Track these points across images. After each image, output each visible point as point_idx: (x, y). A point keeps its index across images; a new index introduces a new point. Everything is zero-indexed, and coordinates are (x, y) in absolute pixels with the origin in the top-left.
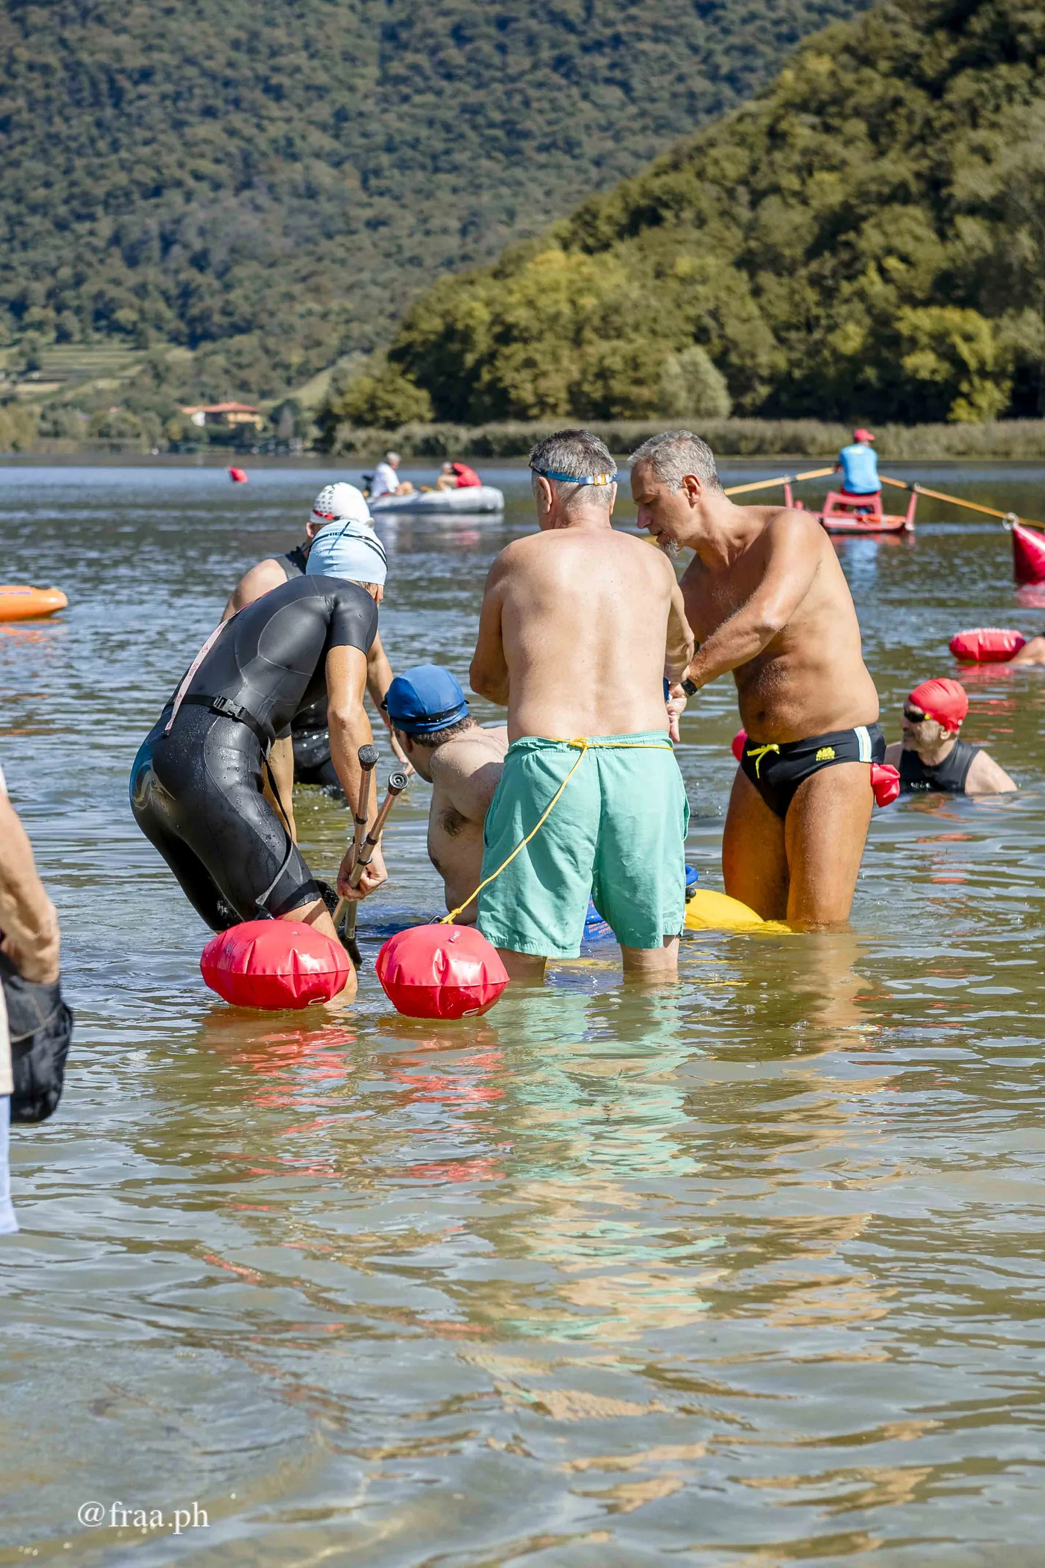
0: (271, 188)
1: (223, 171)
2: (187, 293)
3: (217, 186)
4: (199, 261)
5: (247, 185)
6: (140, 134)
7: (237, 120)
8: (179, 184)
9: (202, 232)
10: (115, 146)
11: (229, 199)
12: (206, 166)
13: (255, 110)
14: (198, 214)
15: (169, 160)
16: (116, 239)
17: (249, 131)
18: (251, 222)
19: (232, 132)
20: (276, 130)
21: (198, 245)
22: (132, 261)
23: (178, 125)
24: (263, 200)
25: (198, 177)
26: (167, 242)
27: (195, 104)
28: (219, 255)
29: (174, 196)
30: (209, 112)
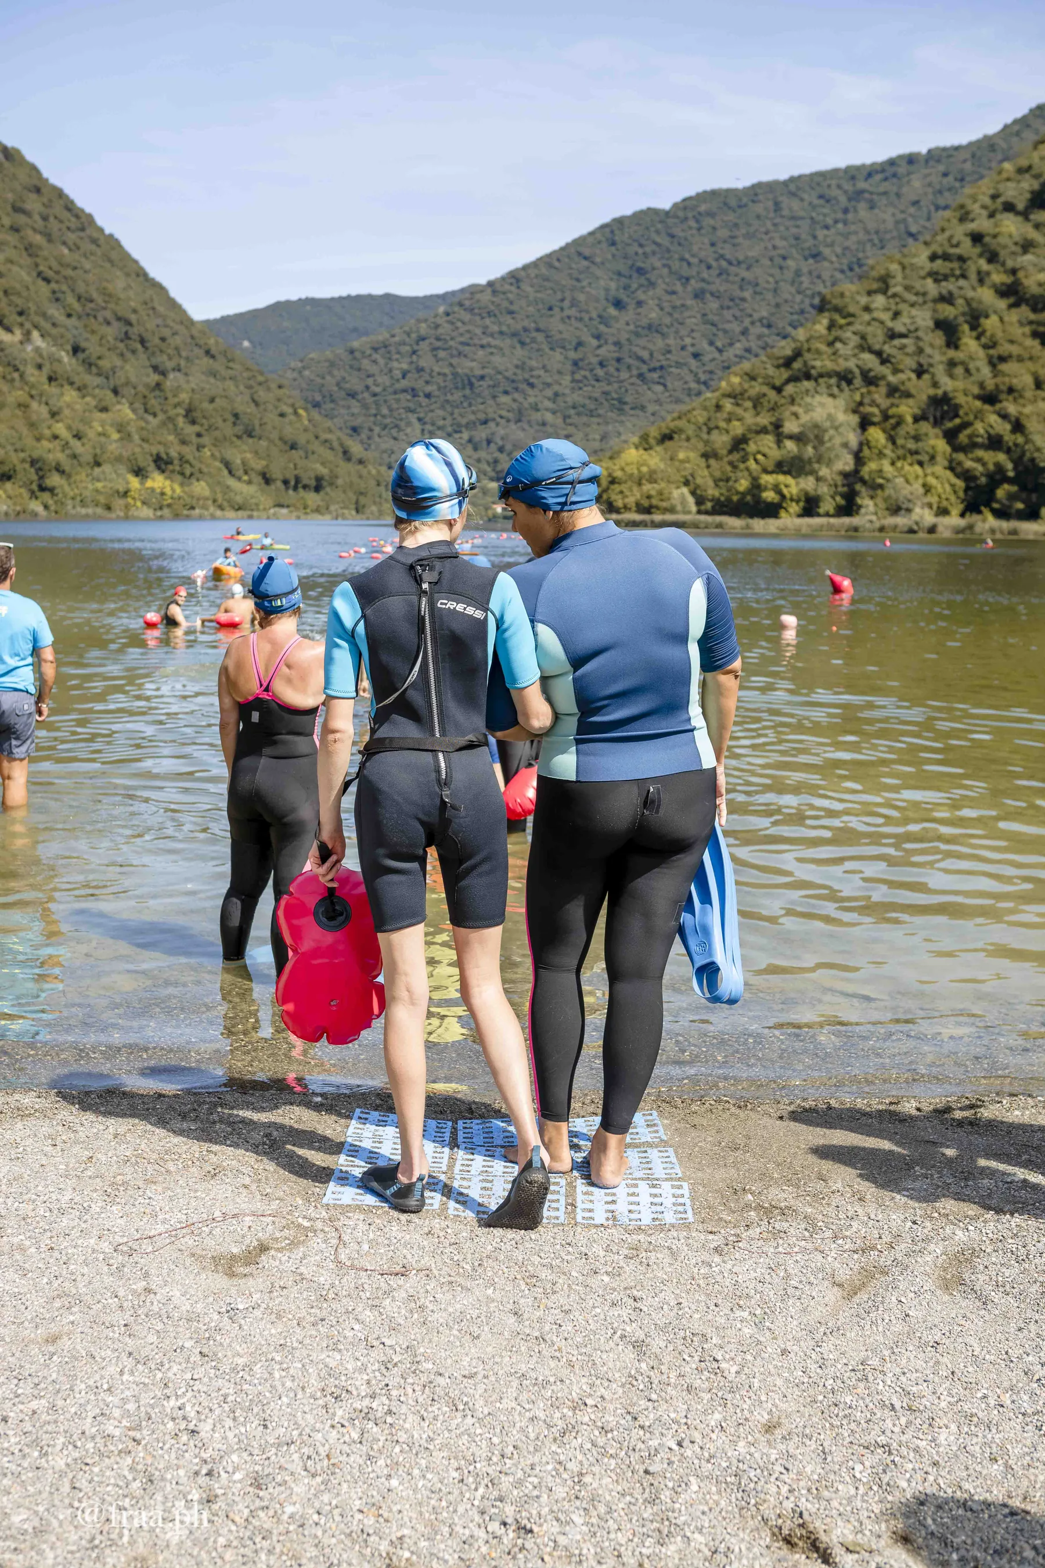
0: (529, 422)
1: (510, 415)
2: (496, 461)
3: (508, 421)
4: (501, 450)
5: (519, 420)
6: (480, 400)
7: (516, 395)
8: (494, 420)
9: (502, 439)
10: (470, 405)
11: (513, 426)
12: (504, 413)
13: (523, 392)
14: (501, 431)
15: (490, 410)
16: (470, 441)
17: (521, 400)
18: (521, 435)
19: (514, 400)
20: (531, 400)
21: (500, 443)
22: (476, 449)
23: (494, 397)
24: (526, 426)
25: (501, 417)
26: (489, 442)
27: (501, 389)
28: (508, 447)
29: (492, 424)
30: (506, 393)
